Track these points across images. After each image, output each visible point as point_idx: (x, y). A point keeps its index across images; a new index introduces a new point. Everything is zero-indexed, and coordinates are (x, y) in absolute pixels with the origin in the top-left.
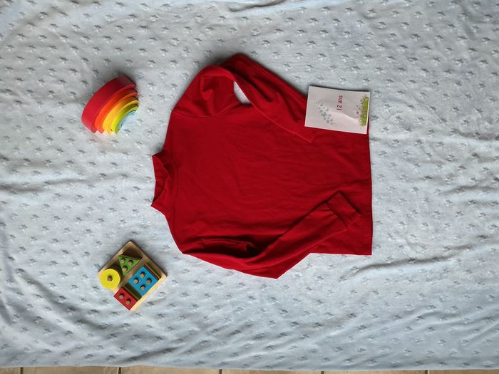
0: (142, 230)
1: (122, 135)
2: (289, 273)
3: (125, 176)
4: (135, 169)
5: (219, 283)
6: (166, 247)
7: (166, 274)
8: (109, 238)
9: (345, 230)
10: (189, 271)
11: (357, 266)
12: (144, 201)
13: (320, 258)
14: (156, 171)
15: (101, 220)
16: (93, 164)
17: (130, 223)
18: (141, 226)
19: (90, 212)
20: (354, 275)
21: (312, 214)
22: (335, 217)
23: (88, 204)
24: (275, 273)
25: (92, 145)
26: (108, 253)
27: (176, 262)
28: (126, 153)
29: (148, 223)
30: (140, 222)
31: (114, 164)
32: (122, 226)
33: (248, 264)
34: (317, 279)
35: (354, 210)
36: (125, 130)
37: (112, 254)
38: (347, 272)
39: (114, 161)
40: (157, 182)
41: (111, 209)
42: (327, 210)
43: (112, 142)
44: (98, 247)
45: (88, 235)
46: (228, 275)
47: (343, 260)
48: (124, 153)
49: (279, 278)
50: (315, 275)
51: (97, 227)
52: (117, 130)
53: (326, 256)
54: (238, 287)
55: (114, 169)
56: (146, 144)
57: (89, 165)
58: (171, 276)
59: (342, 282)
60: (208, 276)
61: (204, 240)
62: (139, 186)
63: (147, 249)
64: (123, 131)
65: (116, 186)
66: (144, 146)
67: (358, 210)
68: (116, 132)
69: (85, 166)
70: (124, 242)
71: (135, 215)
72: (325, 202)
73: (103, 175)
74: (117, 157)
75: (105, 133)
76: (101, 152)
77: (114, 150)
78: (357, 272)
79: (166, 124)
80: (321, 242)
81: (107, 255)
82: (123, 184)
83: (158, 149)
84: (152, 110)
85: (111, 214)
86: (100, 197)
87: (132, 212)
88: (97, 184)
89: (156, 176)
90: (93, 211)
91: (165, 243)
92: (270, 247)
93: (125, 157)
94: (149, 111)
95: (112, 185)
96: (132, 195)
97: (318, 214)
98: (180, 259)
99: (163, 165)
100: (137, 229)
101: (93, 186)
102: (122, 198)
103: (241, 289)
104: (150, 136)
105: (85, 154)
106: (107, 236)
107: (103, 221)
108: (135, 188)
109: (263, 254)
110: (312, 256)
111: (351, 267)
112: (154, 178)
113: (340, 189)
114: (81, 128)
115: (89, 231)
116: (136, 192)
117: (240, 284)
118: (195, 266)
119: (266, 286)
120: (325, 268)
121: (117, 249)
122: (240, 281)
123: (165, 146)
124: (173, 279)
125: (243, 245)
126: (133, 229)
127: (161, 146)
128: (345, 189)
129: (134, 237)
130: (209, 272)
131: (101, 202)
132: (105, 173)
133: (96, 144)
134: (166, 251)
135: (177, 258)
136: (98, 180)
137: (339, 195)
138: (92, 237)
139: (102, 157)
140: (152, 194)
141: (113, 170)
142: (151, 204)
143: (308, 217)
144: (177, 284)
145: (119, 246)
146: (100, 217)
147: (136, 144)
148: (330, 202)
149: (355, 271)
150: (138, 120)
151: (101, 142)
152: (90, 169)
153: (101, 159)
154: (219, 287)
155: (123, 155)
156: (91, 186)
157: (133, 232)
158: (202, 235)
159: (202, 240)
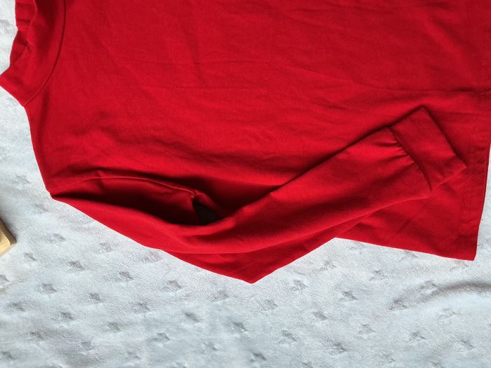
2: (281, 274)
5: (126, 275)
6: (23, 179)
7: (13, 238)
9: (425, 197)
10: (62, 239)
11: (436, 281)
13: (357, 252)
20: (426, 299)
21: (352, 150)
22: (406, 162)
24: (251, 269)
27: (36, 216)
33: (189, 239)
34: (341, 295)
35: (451, 154)
38: (410, 292)
42: (389, 145)
46: (147, 259)
47: (407, 263)
49: (258, 283)
50: (338, 287)
53: (369, 250)
54: (165, 289)
58: (23, 245)
59: (397, 312)
60: (102, 256)
61: (104, 177)
67: (460, 155)
72: (388, 126)
78: (434, 294)
80: (364, 215)
89: (19, 20)
91: (20, 171)
92: (248, 210)
97: (368, 153)
98: (46, 210)
103: (171, 294)
109: (228, 224)
110: (337, 243)
111: (419, 280)
112: (14, 23)
113: (425, 101)
117: (171, 282)
118: (78, 229)
119: (226, 296)
120: (363, 276)
122: (171, 277)
124: (28, 250)
125: (186, 196)
128: (436, 102)
130: (107, 247)
134: (20, 187)
135: (41, 208)
137: (423, 115)
143: (341, 156)
144: (34, 264)
148: (400, 128)
149: (429, 292)
154: (123, 284)
158: (101, 164)
159: (98, 175)
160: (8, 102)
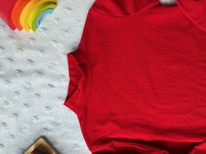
0: (53, 127)
1: (40, 32)
3: (40, 73)
4: (50, 67)
6: (77, 145)
8: (22, 132)
12: (58, 99)
14: (70, 70)
15: (16, 115)
16: (11, 60)
17: (42, 119)
18: (53, 123)
19: (6, 106)
23: (5, 99)
25: (11, 41)
26: (21, 147)
28: (42, 50)
29: (60, 121)
30: (52, 119)
31: (31, 61)
32: (35, 121)
36: (43, 28)
37: (25, 148)
39: (31, 58)
40: (71, 81)
41: (25, 104)
43: (30, 40)
44: (11, 140)
45: (3, 128)
48: (40, 51)
51: (12, 121)
52: (35, 27)
55: (30, 65)
56: (62, 42)
57: (7, 61)
62: (53, 83)
63: (57, 146)
64: (41, 30)
65: (31, 82)
66: (60, 45)
68: (34, 30)
69: (3, 61)
70: (36, 138)
71: (48, 112)
73: (20, 71)
74: (33, 54)
75: (23, 31)
76: (19, 49)
77: (31, 47)
79: (83, 23)
81: (20, 148)
82: (37, 81)
83: (74, 48)
84: (69, 9)
85: (25, 109)
86: (16, 92)
87: (45, 109)
88: (13, 80)
89: (71, 75)
90: (9, 106)
91: (75, 142)
93: (41, 54)
94: (66, 10)
95: (27, 81)
96: (45, 92)
99: (77, 64)
100: (49, 126)
101: (10, 82)
102: (36, 94)
104: (66, 35)
105: (3, 51)
106: (21, 130)
107: (18, 116)
108: (49, 85)
112: (68, 76)
114: (2, 25)
115: (4, 124)
116: (50, 90)
121: (29, 144)
123: (80, 45)
126: (45, 125)
127: (77, 45)
129: (45, 134)
131: (16, 97)
132: (21, 68)
133: (14, 40)
134: (76, 149)
136: (15, 76)
138: (7, 130)
139: (20, 53)
140: (65, 92)
141: (29, 67)
142: (64, 102)
145: (32, 141)
146: (14, 112)
147: (52, 42)
150: (56, 19)
151: (19, 38)
152: (8, 65)
153: (18, 55)
155: (39, 52)
156: (8, 81)
157: (45, 129)
158: (113, 137)
159: (113, 143)
160: (68, 111)
